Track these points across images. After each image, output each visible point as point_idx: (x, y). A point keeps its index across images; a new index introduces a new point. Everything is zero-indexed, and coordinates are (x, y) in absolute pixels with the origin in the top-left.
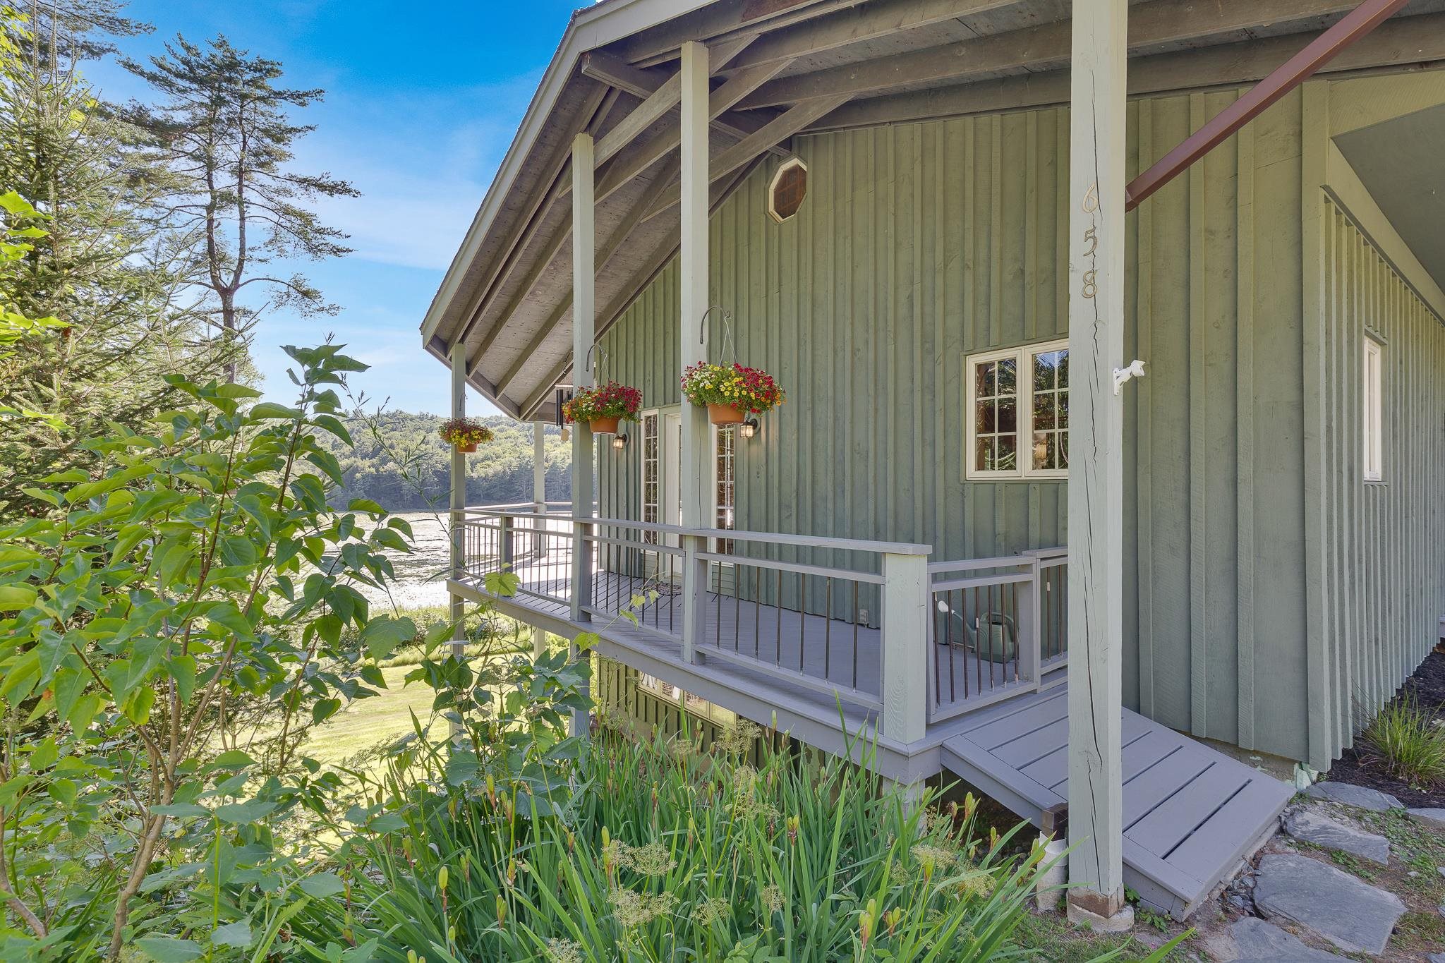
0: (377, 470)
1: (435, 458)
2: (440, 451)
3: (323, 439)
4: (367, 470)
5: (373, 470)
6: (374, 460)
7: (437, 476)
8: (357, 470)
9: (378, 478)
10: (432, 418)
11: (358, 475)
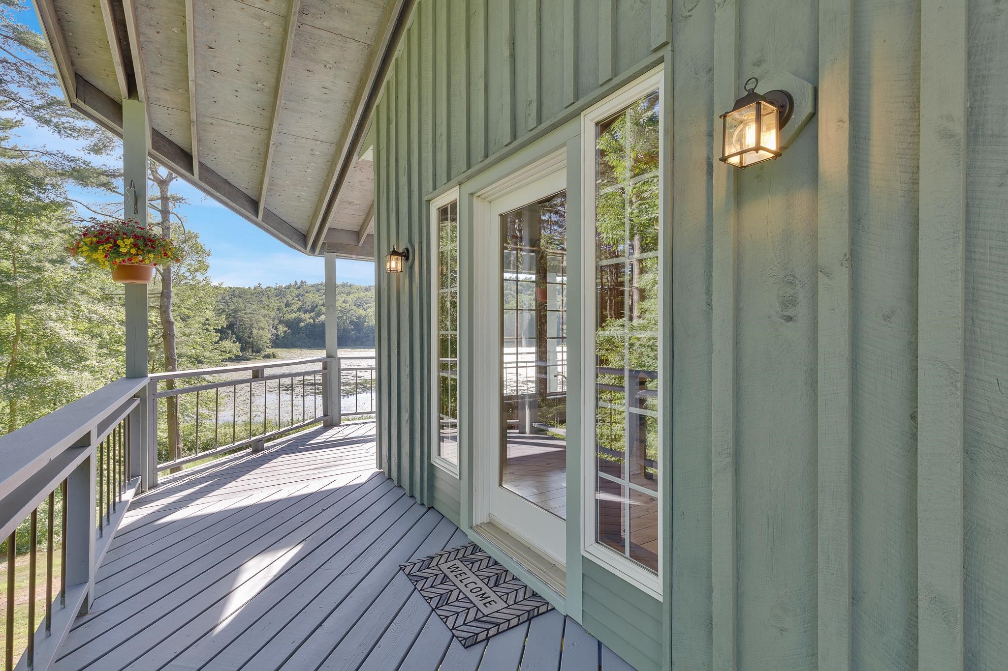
0: (314, 321)
1: (352, 312)
2: (355, 308)
3: (280, 300)
4: (308, 321)
5: (312, 321)
6: (312, 314)
7: (352, 324)
8: (301, 321)
9: (314, 326)
10: (350, 286)
11: (302, 324)
